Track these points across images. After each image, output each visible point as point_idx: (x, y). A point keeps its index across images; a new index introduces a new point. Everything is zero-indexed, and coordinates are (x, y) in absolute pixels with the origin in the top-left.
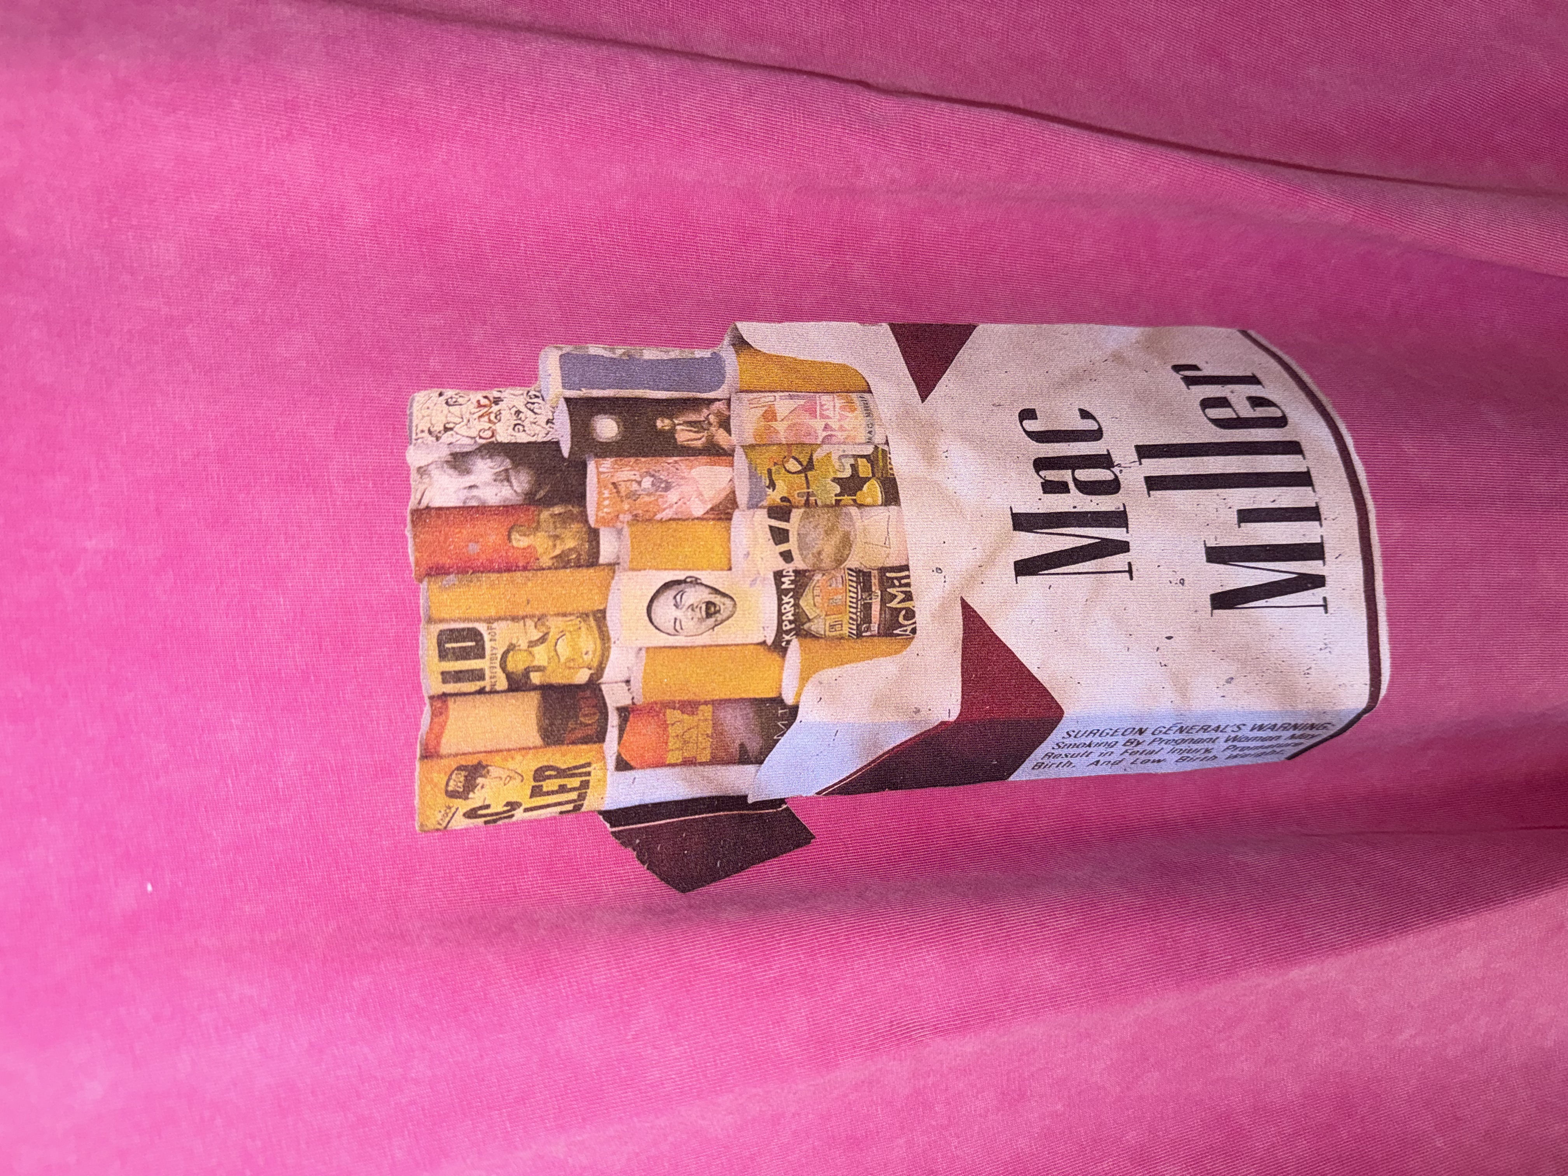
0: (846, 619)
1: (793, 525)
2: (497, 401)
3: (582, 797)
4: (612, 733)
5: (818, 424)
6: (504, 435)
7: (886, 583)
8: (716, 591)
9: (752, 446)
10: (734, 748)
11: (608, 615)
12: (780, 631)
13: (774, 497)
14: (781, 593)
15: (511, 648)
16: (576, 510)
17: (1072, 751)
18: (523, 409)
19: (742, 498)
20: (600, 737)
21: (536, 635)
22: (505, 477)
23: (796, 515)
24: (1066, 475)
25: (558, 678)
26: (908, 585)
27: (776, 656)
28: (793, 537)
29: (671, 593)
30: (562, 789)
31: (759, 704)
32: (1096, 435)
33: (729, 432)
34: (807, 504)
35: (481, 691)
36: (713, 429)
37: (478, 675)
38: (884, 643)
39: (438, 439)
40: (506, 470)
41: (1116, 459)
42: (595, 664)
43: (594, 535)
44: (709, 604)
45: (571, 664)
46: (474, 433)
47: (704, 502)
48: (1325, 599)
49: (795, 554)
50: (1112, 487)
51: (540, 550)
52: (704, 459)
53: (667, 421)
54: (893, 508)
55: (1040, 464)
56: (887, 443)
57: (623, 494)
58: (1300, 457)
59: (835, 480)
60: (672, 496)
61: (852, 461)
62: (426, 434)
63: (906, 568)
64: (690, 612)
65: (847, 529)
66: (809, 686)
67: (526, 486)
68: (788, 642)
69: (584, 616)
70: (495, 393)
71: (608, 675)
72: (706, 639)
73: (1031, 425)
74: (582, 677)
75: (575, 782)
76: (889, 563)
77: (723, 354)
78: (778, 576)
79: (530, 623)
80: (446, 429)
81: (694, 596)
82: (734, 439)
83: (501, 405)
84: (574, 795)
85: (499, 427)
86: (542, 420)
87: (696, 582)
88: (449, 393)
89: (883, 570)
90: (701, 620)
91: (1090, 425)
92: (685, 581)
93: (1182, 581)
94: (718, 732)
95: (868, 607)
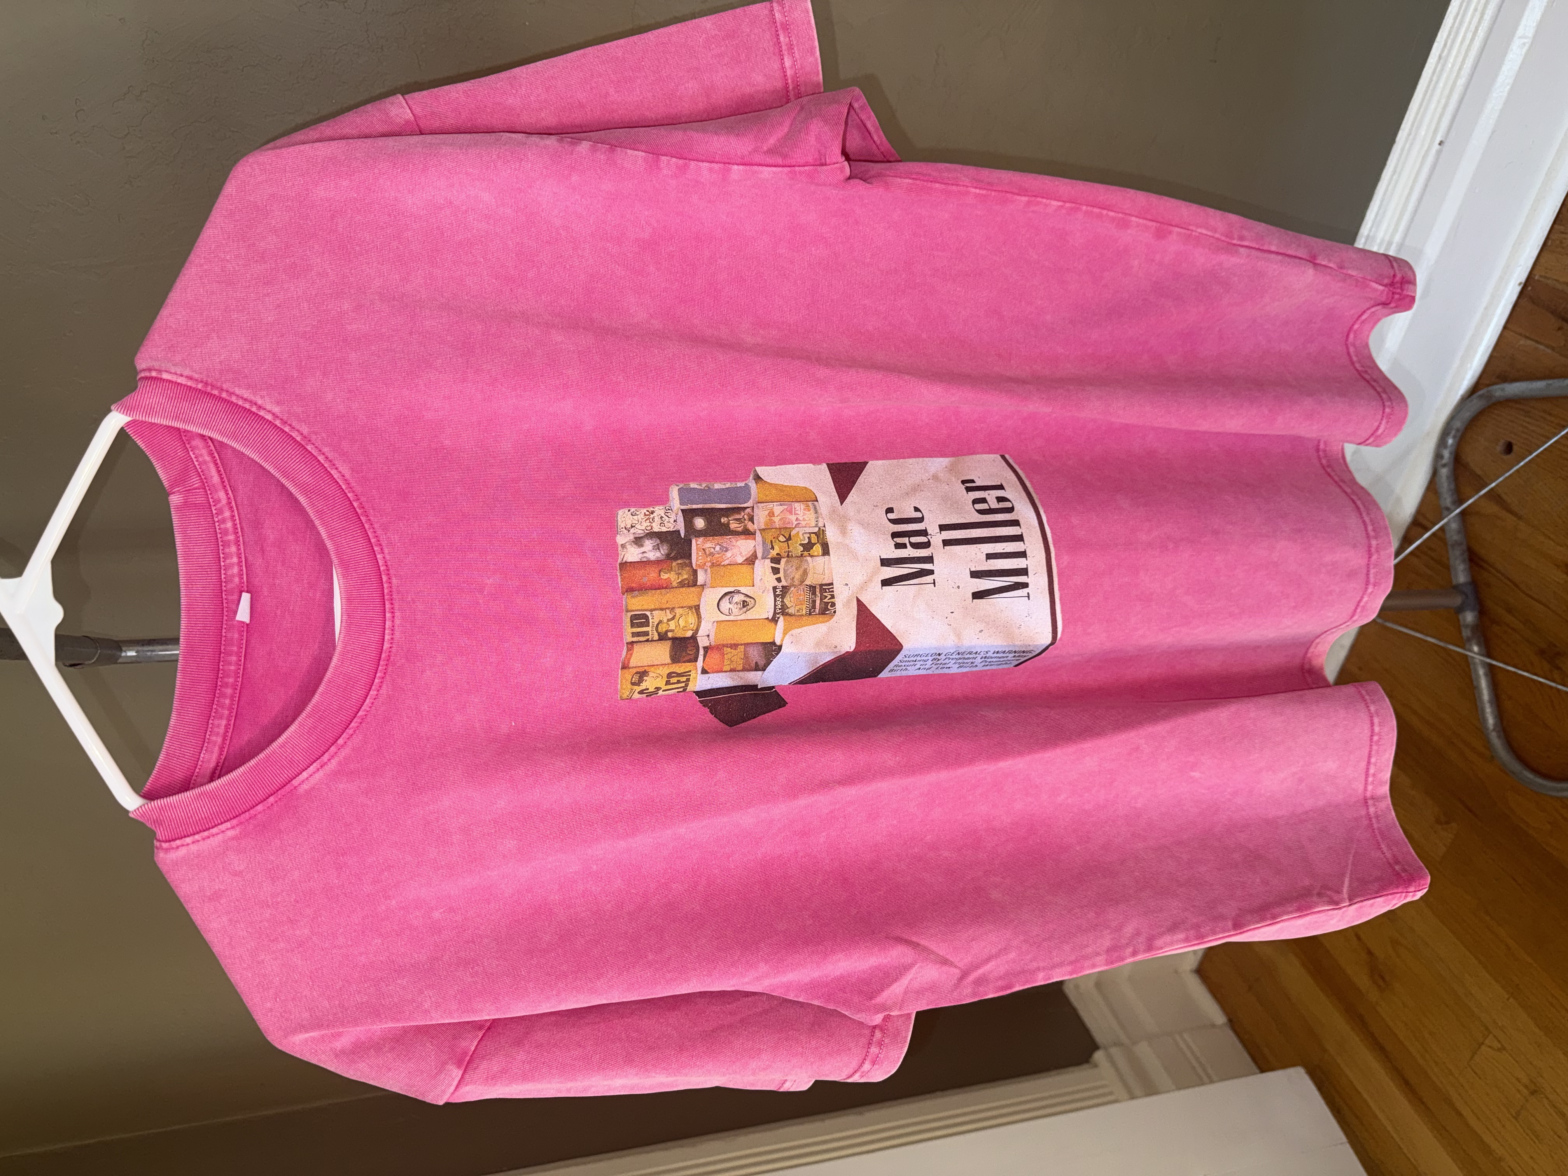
0: (804, 607)
1: (782, 566)
2: (652, 512)
3: (687, 685)
4: (701, 658)
5: (793, 518)
6: (656, 529)
7: (823, 591)
8: (747, 596)
9: (764, 530)
10: (753, 665)
11: (701, 607)
12: (775, 613)
13: (773, 553)
14: (776, 596)
15: (660, 622)
16: (687, 561)
17: (907, 664)
18: (664, 516)
19: (759, 555)
20: (696, 660)
21: (670, 616)
22: (657, 548)
23: (783, 561)
24: (905, 540)
25: (679, 634)
26: (833, 591)
27: (773, 624)
28: (782, 571)
29: (727, 597)
30: (679, 682)
31: (764, 645)
32: (921, 520)
33: (753, 523)
34: (788, 556)
35: (647, 641)
36: (746, 522)
37: (646, 634)
38: (821, 618)
39: (629, 531)
40: (658, 544)
41: (929, 532)
42: (695, 628)
43: (695, 572)
44: (744, 601)
45: (685, 629)
46: (643, 528)
47: (742, 556)
48: (1028, 593)
49: (782, 579)
50: (927, 545)
51: (673, 580)
52: (743, 537)
53: (726, 519)
54: (827, 557)
55: (894, 535)
56: (824, 526)
57: (708, 553)
58: (1018, 527)
59: (801, 545)
60: (729, 554)
61: (808, 535)
62: (624, 529)
63: (832, 584)
64: (736, 606)
65: (806, 567)
66: (787, 636)
67: (666, 551)
68: (779, 618)
69: (690, 608)
70: (652, 509)
71: (700, 633)
72: (742, 617)
73: (891, 516)
74: (689, 634)
75: (684, 679)
76: (824, 582)
77: (750, 484)
78: (775, 588)
79: (668, 611)
80: (632, 527)
81: (738, 598)
82: (756, 526)
83: (655, 514)
84: (683, 685)
85: (654, 525)
86: (672, 520)
87: (739, 592)
88: (633, 510)
89: (821, 585)
90: (740, 609)
91: (919, 515)
92: (734, 592)
93: (959, 587)
94: (746, 657)
95: (814, 602)
